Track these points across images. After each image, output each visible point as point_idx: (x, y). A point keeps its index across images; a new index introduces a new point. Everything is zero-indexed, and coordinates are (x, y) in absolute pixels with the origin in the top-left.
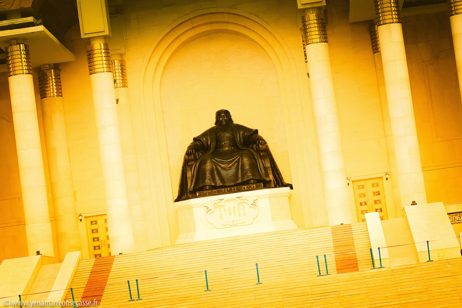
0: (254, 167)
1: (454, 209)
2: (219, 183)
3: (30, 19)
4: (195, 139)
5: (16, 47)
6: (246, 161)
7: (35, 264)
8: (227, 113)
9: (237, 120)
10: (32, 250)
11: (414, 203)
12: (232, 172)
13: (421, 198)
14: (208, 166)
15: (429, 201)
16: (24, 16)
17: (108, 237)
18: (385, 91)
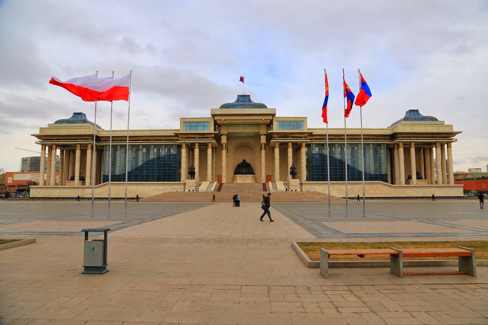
0: (249, 170)
1: (284, 183)
2: (242, 172)
3: (213, 139)
4: (239, 164)
5: (209, 144)
6: (248, 169)
7: (208, 184)
8: (245, 160)
9: (247, 161)
10: (208, 180)
11: (277, 181)
12: (245, 171)
13: (279, 180)
14: (241, 169)
15: (280, 181)
16: (212, 138)
17: (221, 180)
18: (275, 161)
